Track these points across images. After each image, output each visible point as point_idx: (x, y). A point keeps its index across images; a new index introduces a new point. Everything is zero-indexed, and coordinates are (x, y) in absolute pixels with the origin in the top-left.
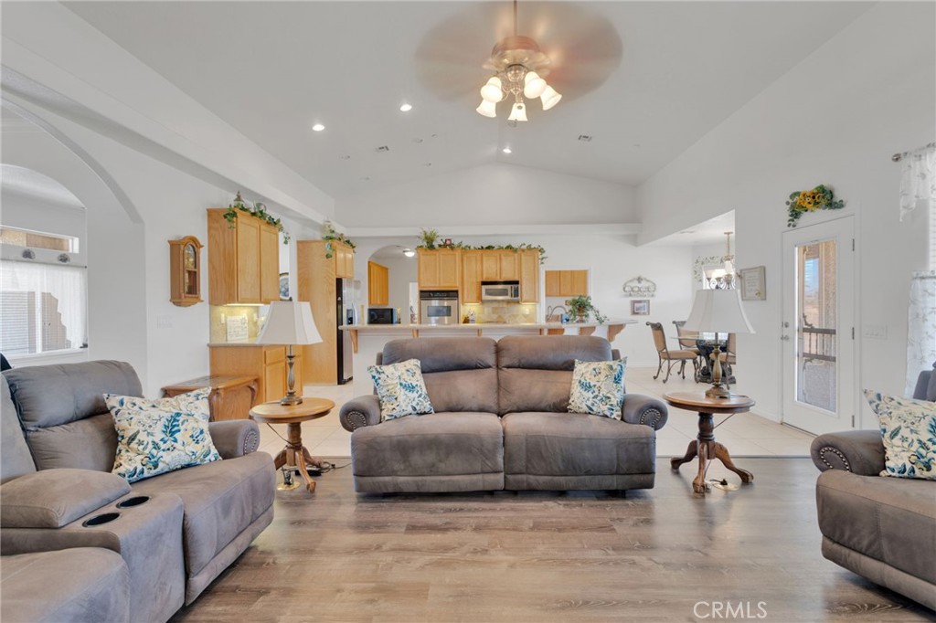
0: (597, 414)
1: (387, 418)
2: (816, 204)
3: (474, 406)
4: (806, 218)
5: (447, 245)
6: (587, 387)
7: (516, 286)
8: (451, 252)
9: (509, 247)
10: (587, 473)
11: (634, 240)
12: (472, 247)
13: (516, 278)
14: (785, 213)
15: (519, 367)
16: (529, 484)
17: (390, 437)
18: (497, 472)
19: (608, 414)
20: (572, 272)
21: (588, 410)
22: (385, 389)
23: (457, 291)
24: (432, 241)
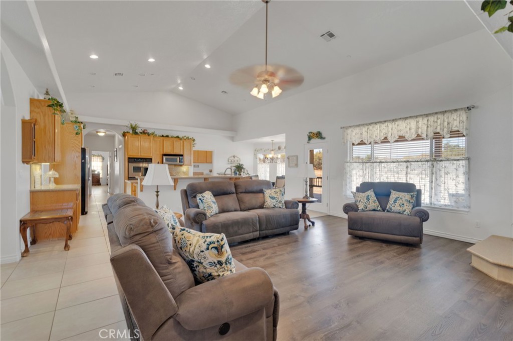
0: (277, 207)
1: (209, 216)
2: (317, 137)
3: (233, 209)
4: (313, 141)
5: (144, 132)
6: (273, 198)
7: (181, 157)
8: (148, 137)
9: (178, 137)
10: (283, 227)
11: (232, 139)
12: (158, 135)
13: (181, 153)
14: (307, 139)
15: (245, 193)
16: (266, 234)
17: (221, 222)
18: (257, 231)
19: (281, 207)
20: (198, 151)
21: (273, 206)
22: (206, 204)
23: (151, 159)
24: (136, 130)
